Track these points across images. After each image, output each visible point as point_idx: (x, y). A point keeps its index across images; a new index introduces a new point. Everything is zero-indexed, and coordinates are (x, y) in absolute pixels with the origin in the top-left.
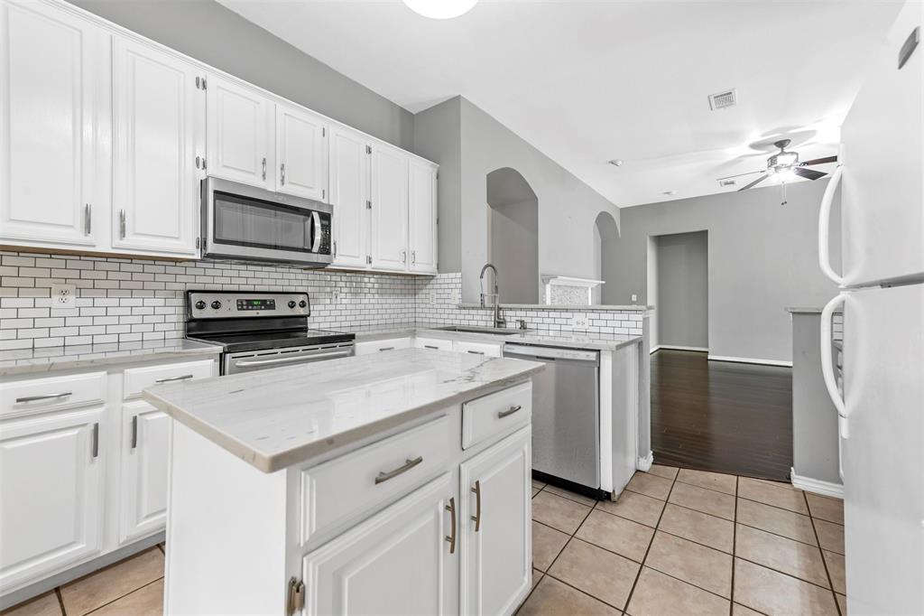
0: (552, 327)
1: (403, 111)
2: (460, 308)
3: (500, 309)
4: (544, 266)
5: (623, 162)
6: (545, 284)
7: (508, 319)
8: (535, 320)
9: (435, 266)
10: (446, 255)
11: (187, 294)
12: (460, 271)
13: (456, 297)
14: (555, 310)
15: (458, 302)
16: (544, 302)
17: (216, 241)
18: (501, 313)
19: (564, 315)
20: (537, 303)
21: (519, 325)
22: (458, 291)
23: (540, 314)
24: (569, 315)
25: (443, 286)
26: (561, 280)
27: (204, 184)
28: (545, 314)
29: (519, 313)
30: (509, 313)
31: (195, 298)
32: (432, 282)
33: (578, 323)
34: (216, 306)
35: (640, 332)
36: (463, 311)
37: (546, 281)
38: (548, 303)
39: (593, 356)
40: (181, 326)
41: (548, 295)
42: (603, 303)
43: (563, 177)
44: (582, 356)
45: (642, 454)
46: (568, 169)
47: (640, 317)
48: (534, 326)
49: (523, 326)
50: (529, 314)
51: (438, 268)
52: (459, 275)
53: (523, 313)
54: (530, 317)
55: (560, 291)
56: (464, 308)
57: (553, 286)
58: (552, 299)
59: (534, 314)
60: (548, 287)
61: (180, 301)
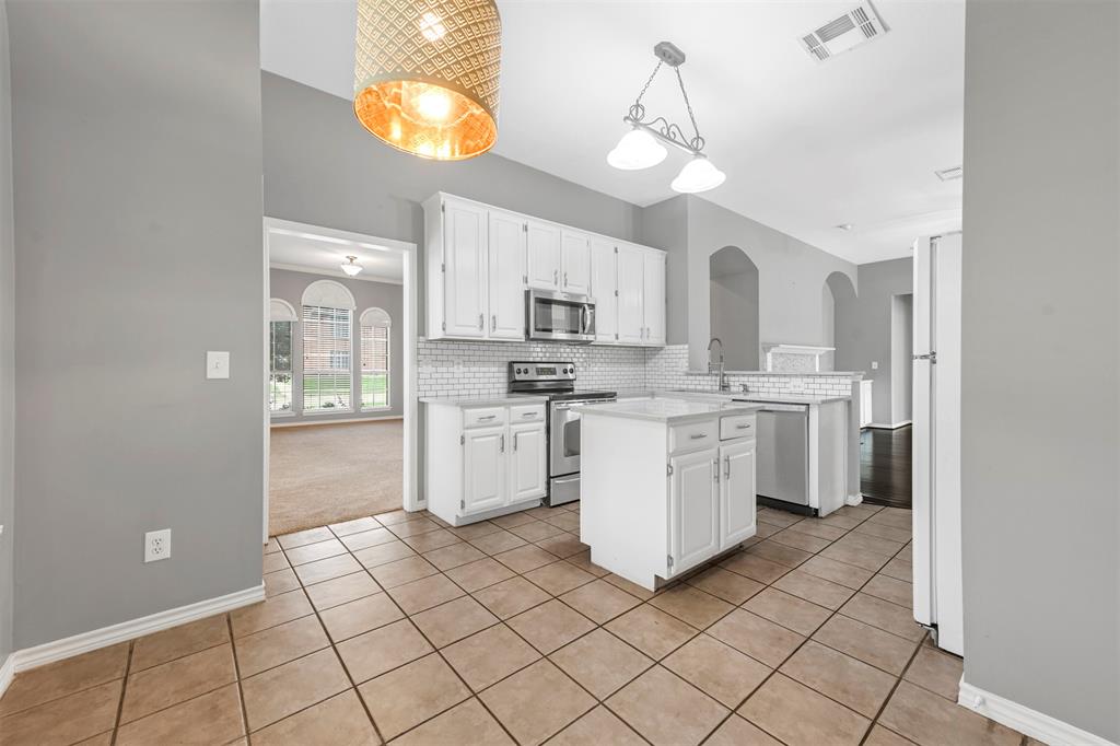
0: (772, 390)
1: (635, 206)
2: (688, 374)
3: (724, 375)
4: (765, 335)
5: (852, 225)
6: (765, 352)
7: (732, 383)
8: (756, 384)
9: (664, 339)
10: (674, 329)
11: (511, 364)
12: (686, 343)
13: (684, 365)
14: (774, 376)
15: (685, 369)
16: (765, 370)
17: (537, 330)
18: (726, 378)
19: (783, 380)
20: (758, 370)
21: (742, 389)
22: (684, 360)
23: (761, 379)
24: (787, 380)
25: (671, 356)
26: (783, 348)
27: (527, 294)
28: (766, 379)
29: (742, 379)
30: (732, 379)
31: (516, 366)
32: (663, 352)
33: (795, 387)
34: (526, 372)
35: (850, 393)
36: (691, 377)
37: (767, 349)
38: (770, 370)
39: (803, 408)
40: (506, 385)
41: (769, 362)
42: (835, 370)
43: (785, 243)
44: (795, 408)
45: (851, 492)
46: (792, 235)
47: (849, 381)
48: (756, 389)
49: (746, 389)
50: (751, 379)
51: (667, 340)
52: (686, 346)
53: (745, 379)
54: (751, 381)
55: (782, 359)
56: (692, 375)
57: (773, 354)
58: (774, 367)
59: (755, 379)
60: (769, 355)
61: (505, 369)
